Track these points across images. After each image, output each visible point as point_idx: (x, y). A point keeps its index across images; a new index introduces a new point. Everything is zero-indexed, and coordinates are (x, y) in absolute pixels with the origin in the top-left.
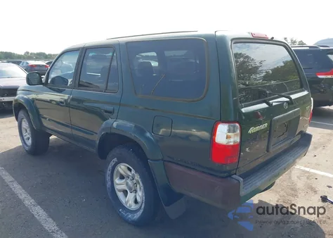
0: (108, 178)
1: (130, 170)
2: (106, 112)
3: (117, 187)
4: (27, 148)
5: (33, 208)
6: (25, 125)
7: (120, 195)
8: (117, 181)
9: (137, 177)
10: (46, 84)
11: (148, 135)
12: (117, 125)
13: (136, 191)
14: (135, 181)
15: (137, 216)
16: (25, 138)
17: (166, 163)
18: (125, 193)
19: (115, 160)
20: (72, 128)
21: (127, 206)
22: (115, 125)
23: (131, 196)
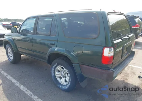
0: (53, 72)
1: (63, 68)
2: (51, 44)
3: (57, 76)
4: (11, 61)
5: (20, 86)
6: (9, 50)
7: (58, 79)
8: (57, 73)
9: (66, 71)
10: (19, 33)
11: (72, 53)
12: (57, 50)
13: (65, 77)
14: (65, 73)
15: (66, 87)
16: (9, 56)
17: (80, 65)
18: (61, 78)
19: (56, 64)
20: (34, 51)
21: (62, 83)
22: (56, 49)
23: (63, 79)
